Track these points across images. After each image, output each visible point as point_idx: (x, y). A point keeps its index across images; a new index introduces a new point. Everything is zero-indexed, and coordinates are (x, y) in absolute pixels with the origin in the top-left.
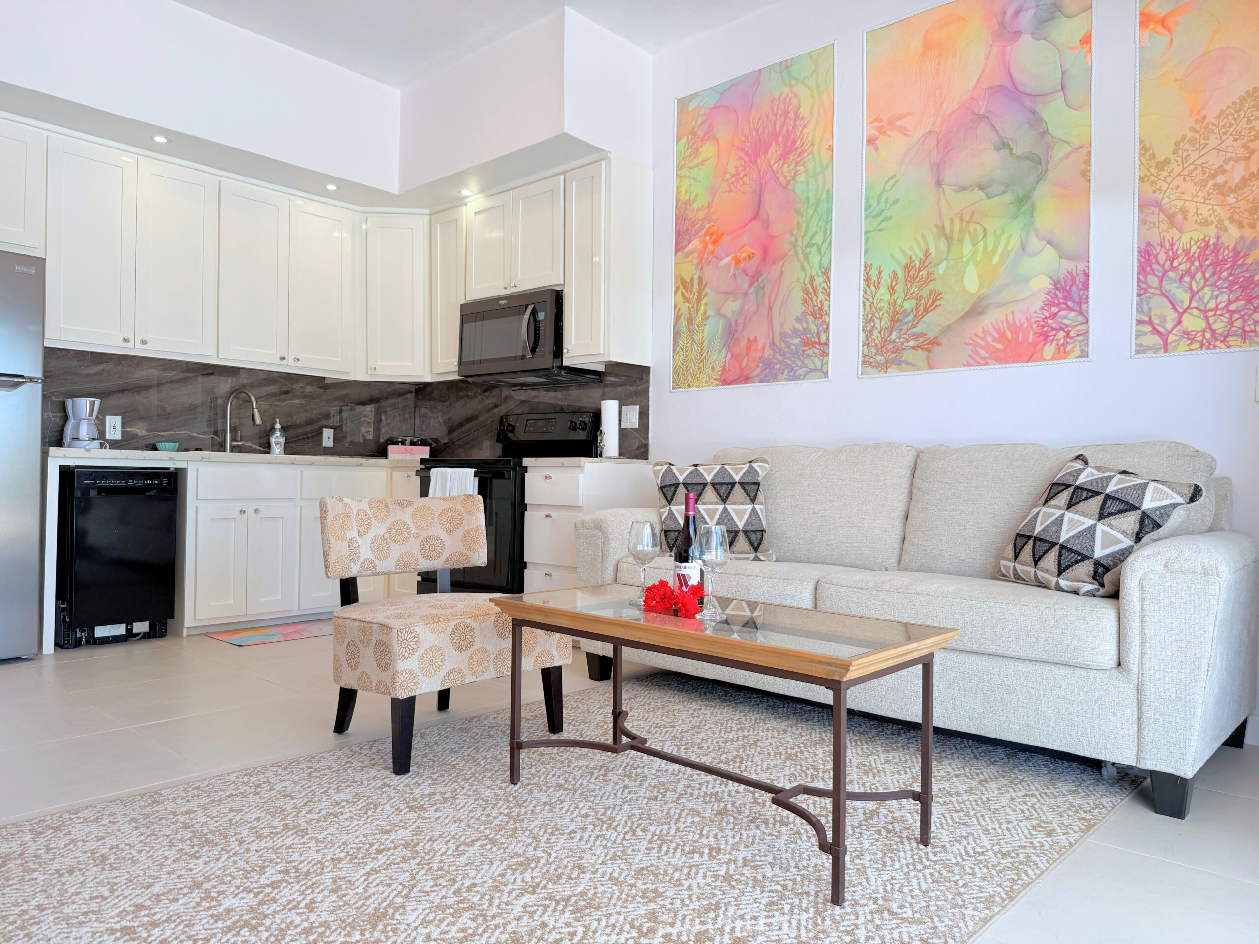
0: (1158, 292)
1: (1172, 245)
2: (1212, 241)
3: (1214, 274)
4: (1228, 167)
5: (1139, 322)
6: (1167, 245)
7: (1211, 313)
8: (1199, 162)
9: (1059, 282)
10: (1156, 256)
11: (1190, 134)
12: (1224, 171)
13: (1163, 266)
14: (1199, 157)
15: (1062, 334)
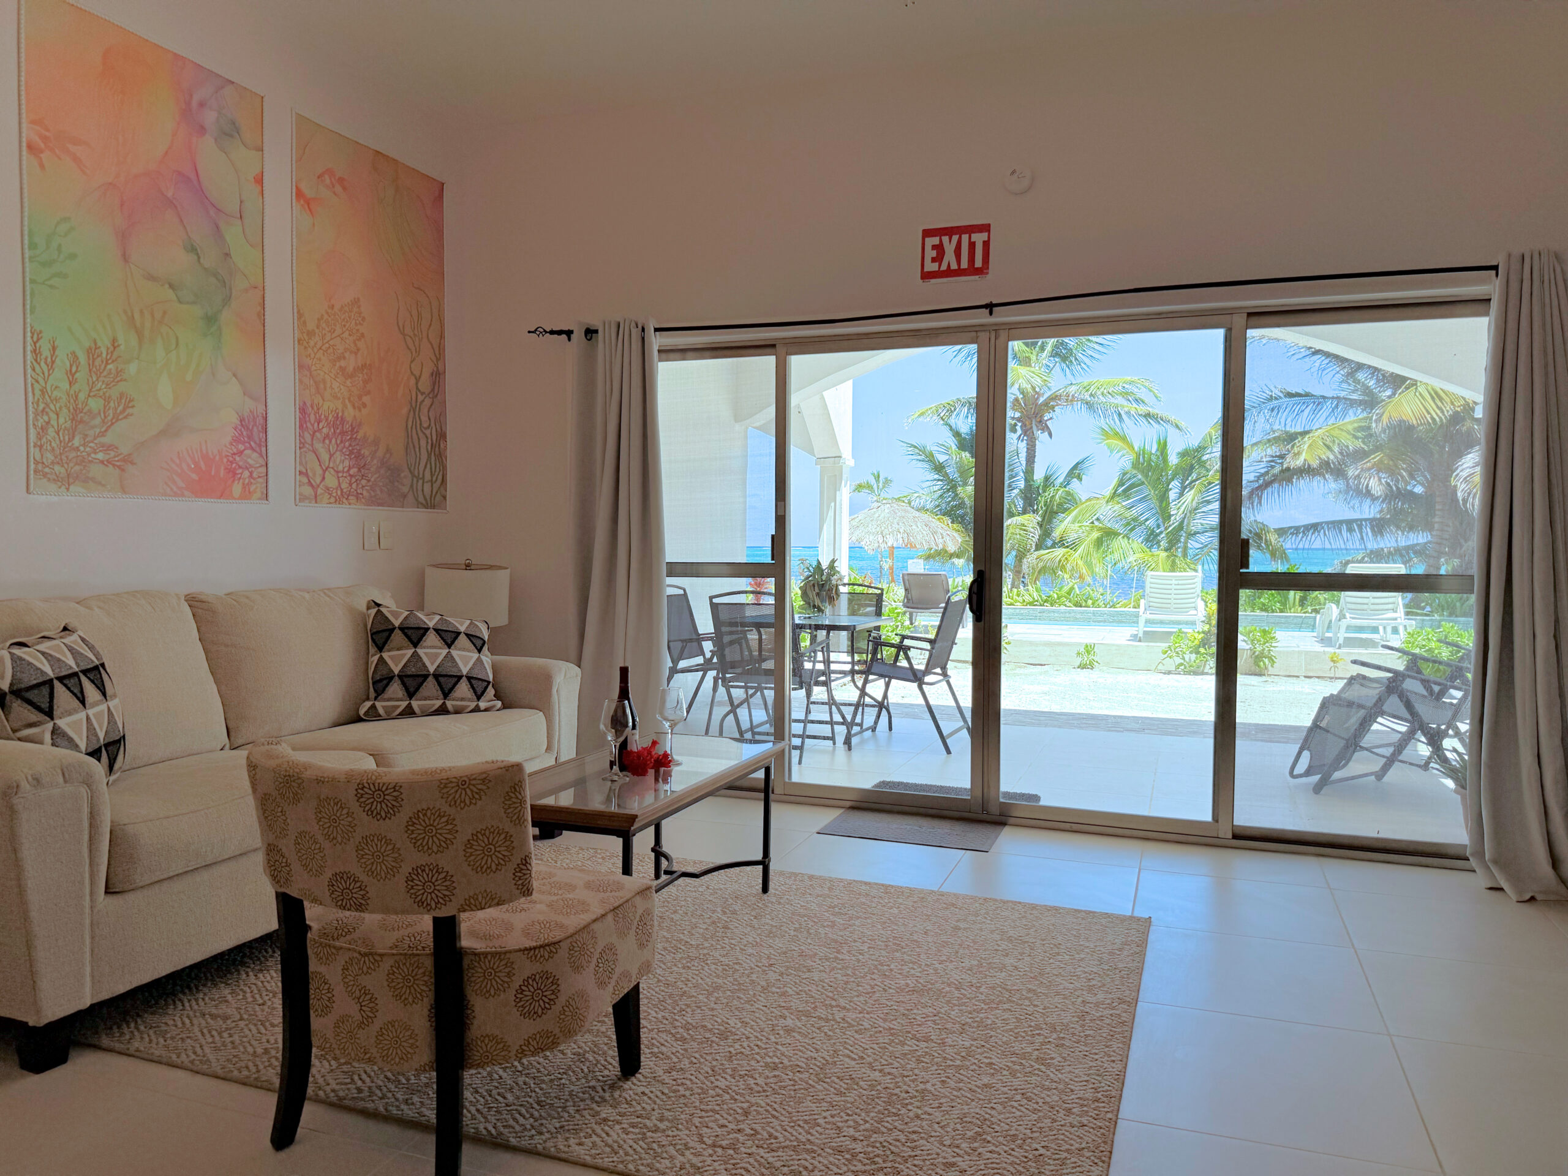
0: (310, 448)
1: (318, 409)
2: (340, 415)
3: (341, 442)
4: (347, 355)
5: (301, 473)
6: (315, 408)
7: (340, 475)
8: (331, 343)
9: (244, 419)
10: (309, 417)
11: (326, 317)
12: (344, 358)
13: (313, 425)
14: (331, 339)
15: (246, 474)
